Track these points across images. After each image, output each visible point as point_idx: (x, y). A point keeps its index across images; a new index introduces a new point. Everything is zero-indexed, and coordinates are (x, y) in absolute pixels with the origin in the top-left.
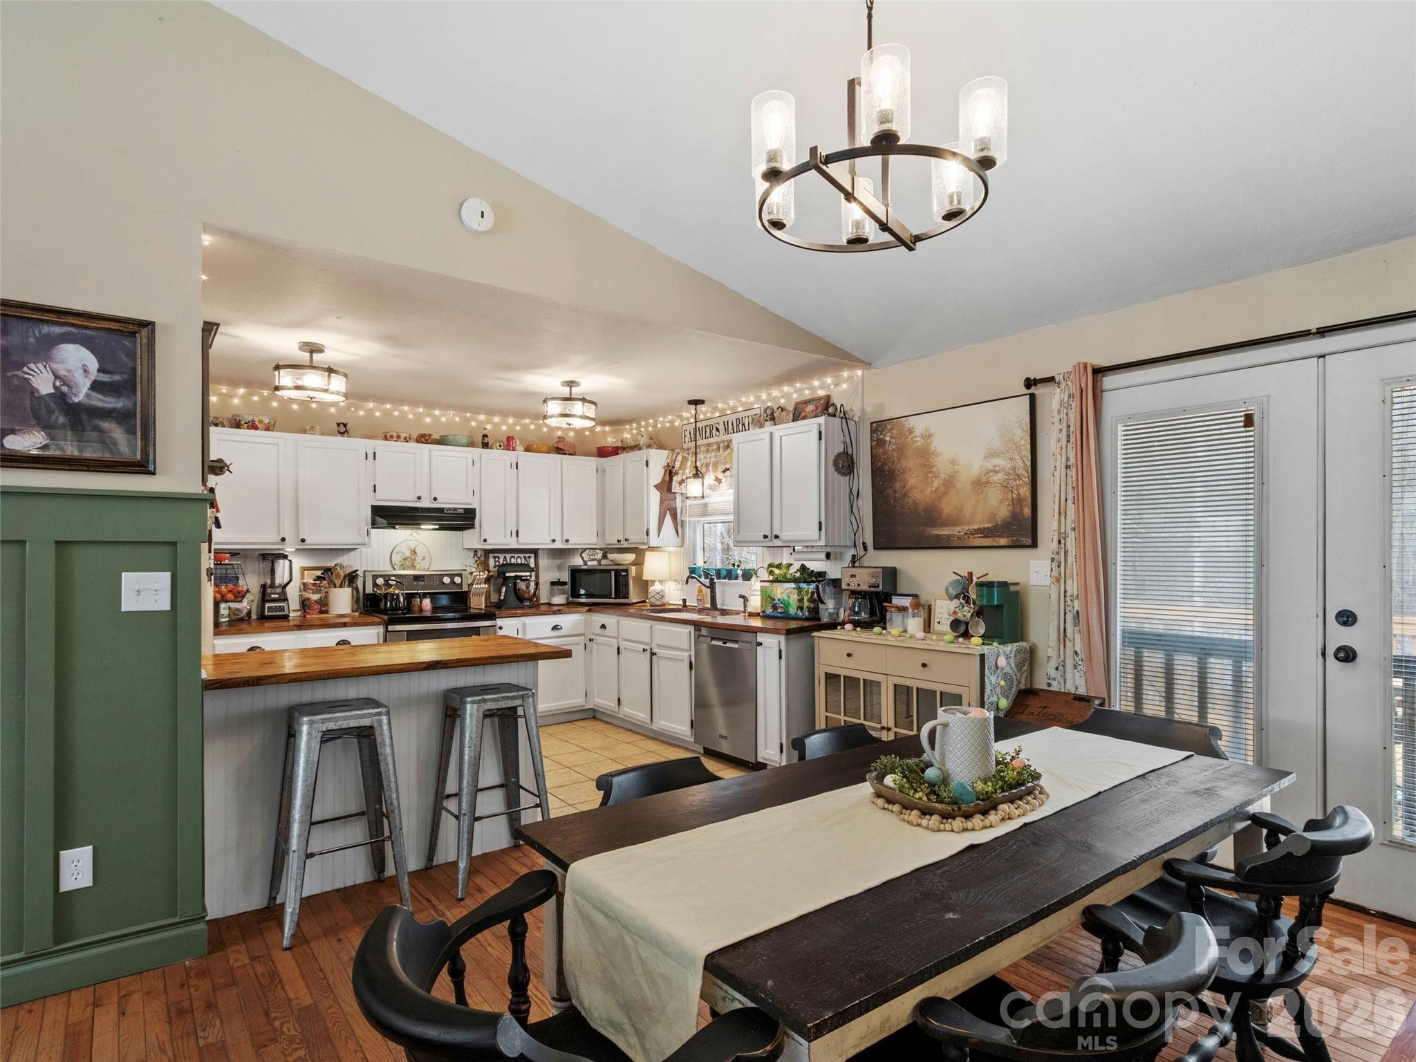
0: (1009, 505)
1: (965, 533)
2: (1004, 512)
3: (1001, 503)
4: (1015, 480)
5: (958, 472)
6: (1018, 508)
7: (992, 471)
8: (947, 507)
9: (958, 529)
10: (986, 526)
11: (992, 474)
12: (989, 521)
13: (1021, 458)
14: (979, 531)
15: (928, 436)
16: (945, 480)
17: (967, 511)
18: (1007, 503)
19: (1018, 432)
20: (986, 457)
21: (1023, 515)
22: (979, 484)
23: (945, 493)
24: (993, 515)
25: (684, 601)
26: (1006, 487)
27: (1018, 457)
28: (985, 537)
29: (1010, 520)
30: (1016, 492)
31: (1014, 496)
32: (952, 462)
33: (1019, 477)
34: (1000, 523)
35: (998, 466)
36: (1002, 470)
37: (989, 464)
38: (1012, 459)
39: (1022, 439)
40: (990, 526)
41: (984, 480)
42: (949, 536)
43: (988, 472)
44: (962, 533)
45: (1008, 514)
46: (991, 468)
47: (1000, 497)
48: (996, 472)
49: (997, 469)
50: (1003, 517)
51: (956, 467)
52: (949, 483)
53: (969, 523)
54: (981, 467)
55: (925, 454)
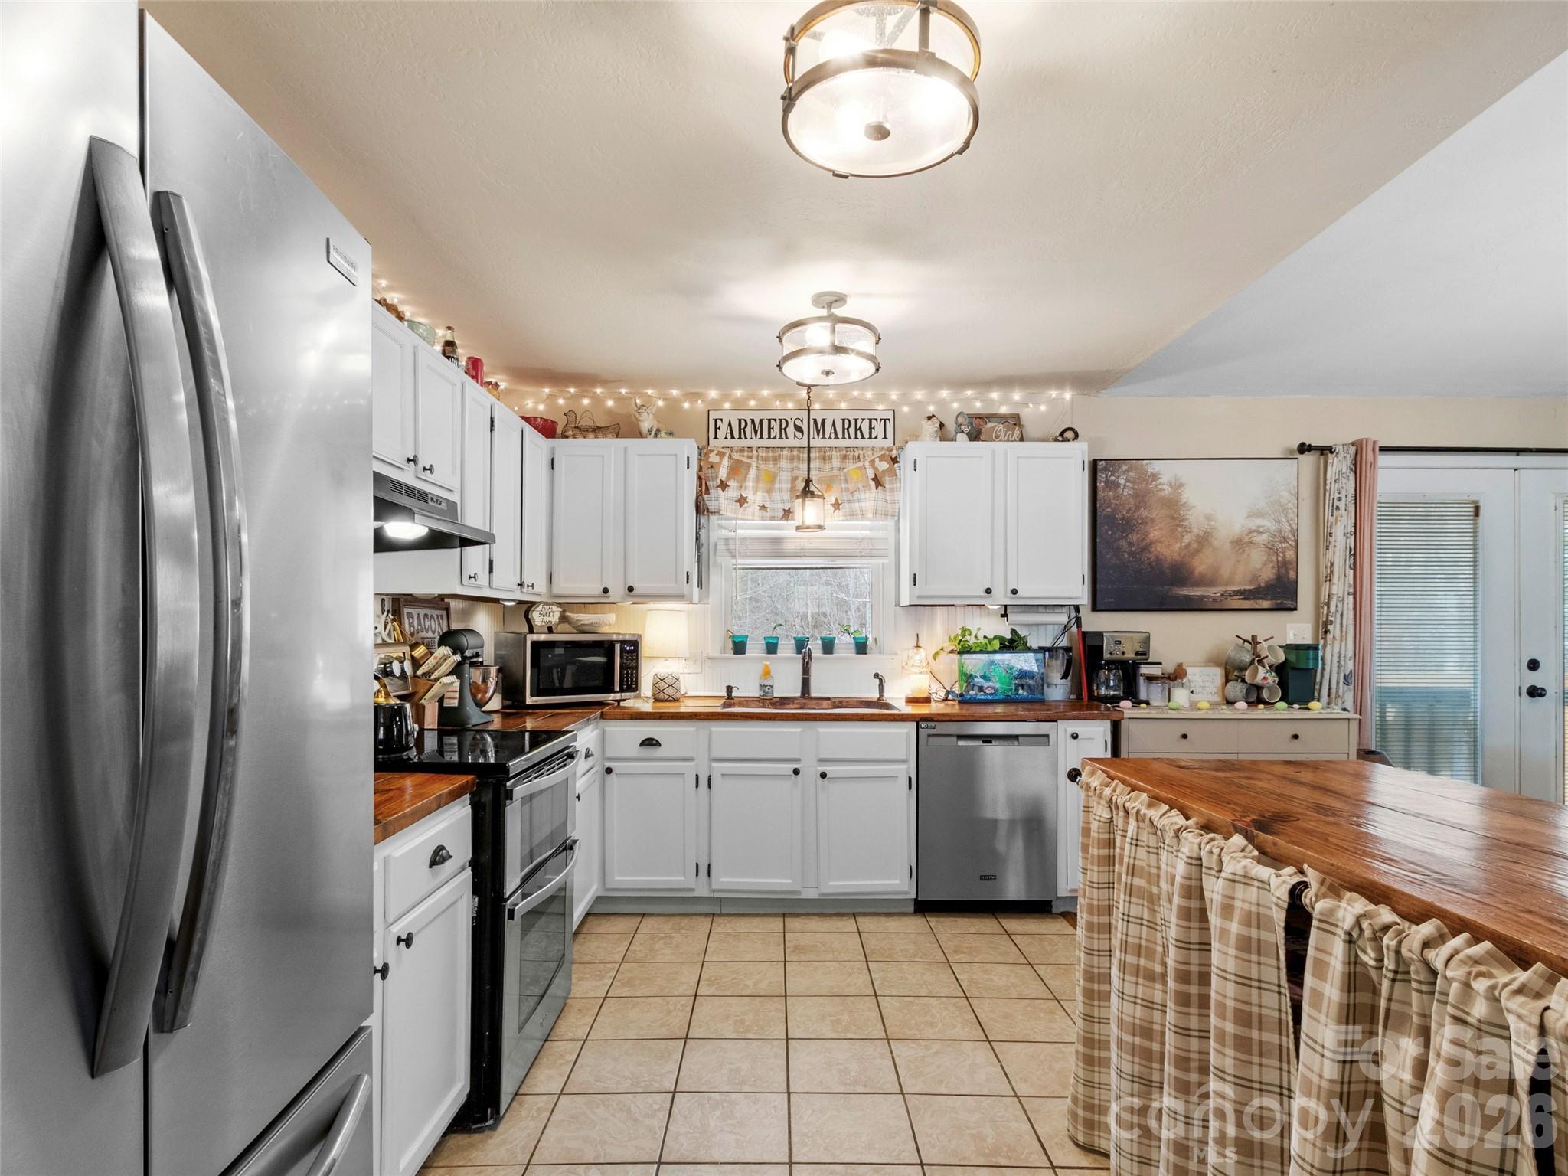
0: (1273, 567)
1: (1222, 595)
2: (1268, 574)
3: (1264, 565)
4: (1281, 543)
5: (1215, 528)
6: (1283, 571)
7: (1255, 531)
8: (1201, 565)
9: (1214, 590)
10: (1248, 587)
11: (1255, 534)
12: (1251, 583)
13: (1288, 521)
14: (1239, 593)
15: (1177, 486)
16: (1198, 536)
17: (1225, 572)
18: (1271, 565)
19: (1285, 494)
20: (1249, 517)
21: (1288, 577)
22: (1240, 544)
23: (1198, 551)
24: (1255, 577)
25: (729, 689)
26: (1270, 549)
27: (1284, 520)
28: (1245, 599)
29: (1273, 582)
30: (1281, 555)
31: (1280, 558)
32: (1209, 518)
33: (1285, 540)
34: (1263, 585)
35: (1263, 527)
36: (1267, 531)
37: (1254, 523)
38: (1278, 521)
39: (1289, 502)
40: (1252, 587)
41: (1246, 539)
42: (1202, 597)
43: (1251, 532)
44: (1219, 594)
45: (1272, 576)
46: (1254, 528)
47: (1265, 558)
48: (1260, 533)
49: (1261, 529)
50: (1267, 579)
51: (1212, 523)
52: (1204, 540)
53: (1227, 585)
54: (1243, 527)
55: (1174, 507)
